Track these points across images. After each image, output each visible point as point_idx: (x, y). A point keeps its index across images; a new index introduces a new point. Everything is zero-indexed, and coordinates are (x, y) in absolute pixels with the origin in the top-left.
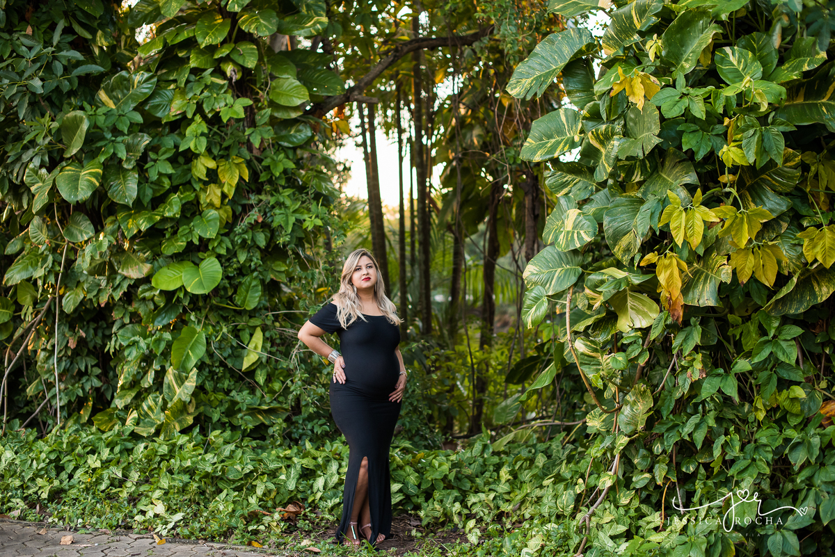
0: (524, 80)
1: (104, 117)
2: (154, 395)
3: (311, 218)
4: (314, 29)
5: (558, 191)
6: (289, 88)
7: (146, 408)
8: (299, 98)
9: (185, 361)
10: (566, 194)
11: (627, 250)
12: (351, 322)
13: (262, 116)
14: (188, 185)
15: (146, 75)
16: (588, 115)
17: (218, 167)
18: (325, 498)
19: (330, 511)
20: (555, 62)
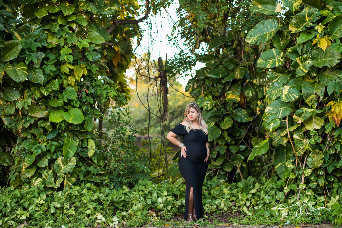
0: (253, 37)
2: (47, 170)
4: (111, 12)
5: (274, 79)
6: (95, 36)
7: (44, 176)
8: (101, 41)
9: (67, 154)
10: (277, 81)
11: (311, 101)
15: (38, 26)
16: (291, 51)
17: (74, 68)
18: (164, 206)
19: (169, 211)
20: (265, 31)
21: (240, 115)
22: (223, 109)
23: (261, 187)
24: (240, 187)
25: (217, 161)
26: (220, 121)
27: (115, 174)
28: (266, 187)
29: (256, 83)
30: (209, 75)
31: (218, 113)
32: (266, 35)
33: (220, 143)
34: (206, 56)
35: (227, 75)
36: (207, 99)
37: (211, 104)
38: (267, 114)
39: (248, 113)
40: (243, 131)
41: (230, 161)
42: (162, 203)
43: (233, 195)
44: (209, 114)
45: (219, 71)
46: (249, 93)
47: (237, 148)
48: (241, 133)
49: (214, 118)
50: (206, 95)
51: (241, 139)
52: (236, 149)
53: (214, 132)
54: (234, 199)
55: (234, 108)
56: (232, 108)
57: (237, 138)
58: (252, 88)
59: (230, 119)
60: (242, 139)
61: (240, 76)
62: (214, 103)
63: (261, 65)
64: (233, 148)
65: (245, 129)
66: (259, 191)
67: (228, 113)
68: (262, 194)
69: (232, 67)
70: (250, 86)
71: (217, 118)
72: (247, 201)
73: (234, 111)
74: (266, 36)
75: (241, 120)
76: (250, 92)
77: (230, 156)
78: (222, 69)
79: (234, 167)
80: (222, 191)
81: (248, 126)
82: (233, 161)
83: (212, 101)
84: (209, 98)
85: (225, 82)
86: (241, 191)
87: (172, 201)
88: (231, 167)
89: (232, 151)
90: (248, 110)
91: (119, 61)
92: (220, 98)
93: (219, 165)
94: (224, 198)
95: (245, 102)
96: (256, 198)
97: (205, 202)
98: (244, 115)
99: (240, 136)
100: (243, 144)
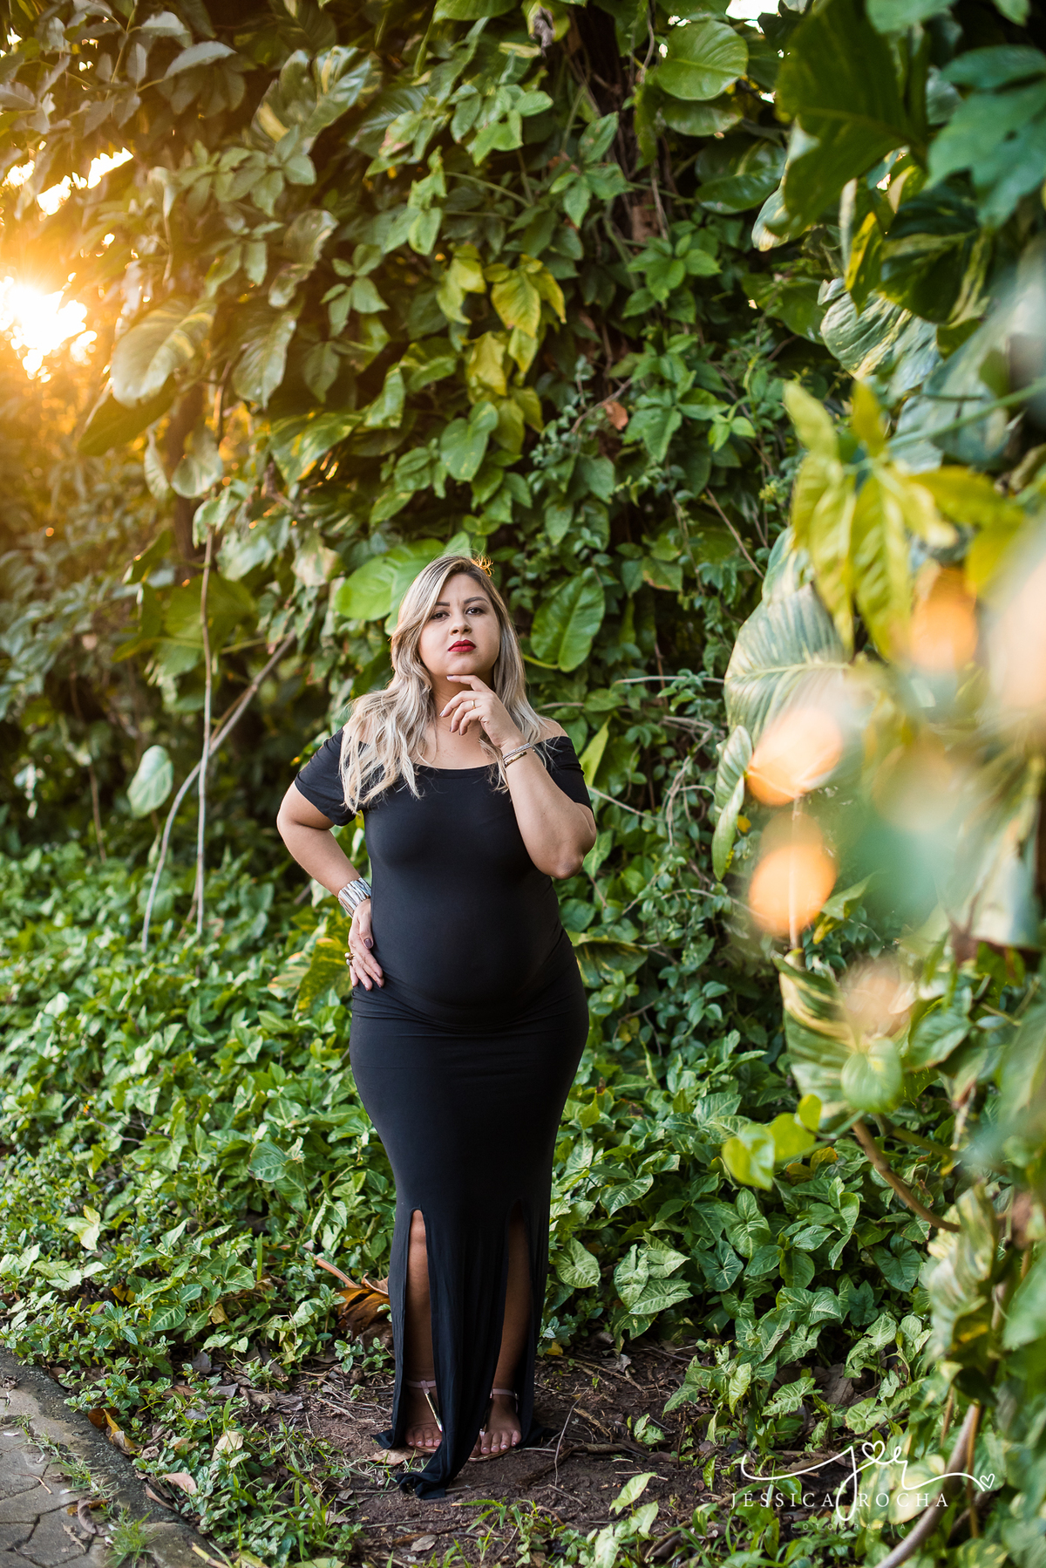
1: (231, 175)
3: (725, 414)
12: (373, 793)
13: (597, 137)
14: (437, 341)
15: (346, 53)
17: (490, 286)
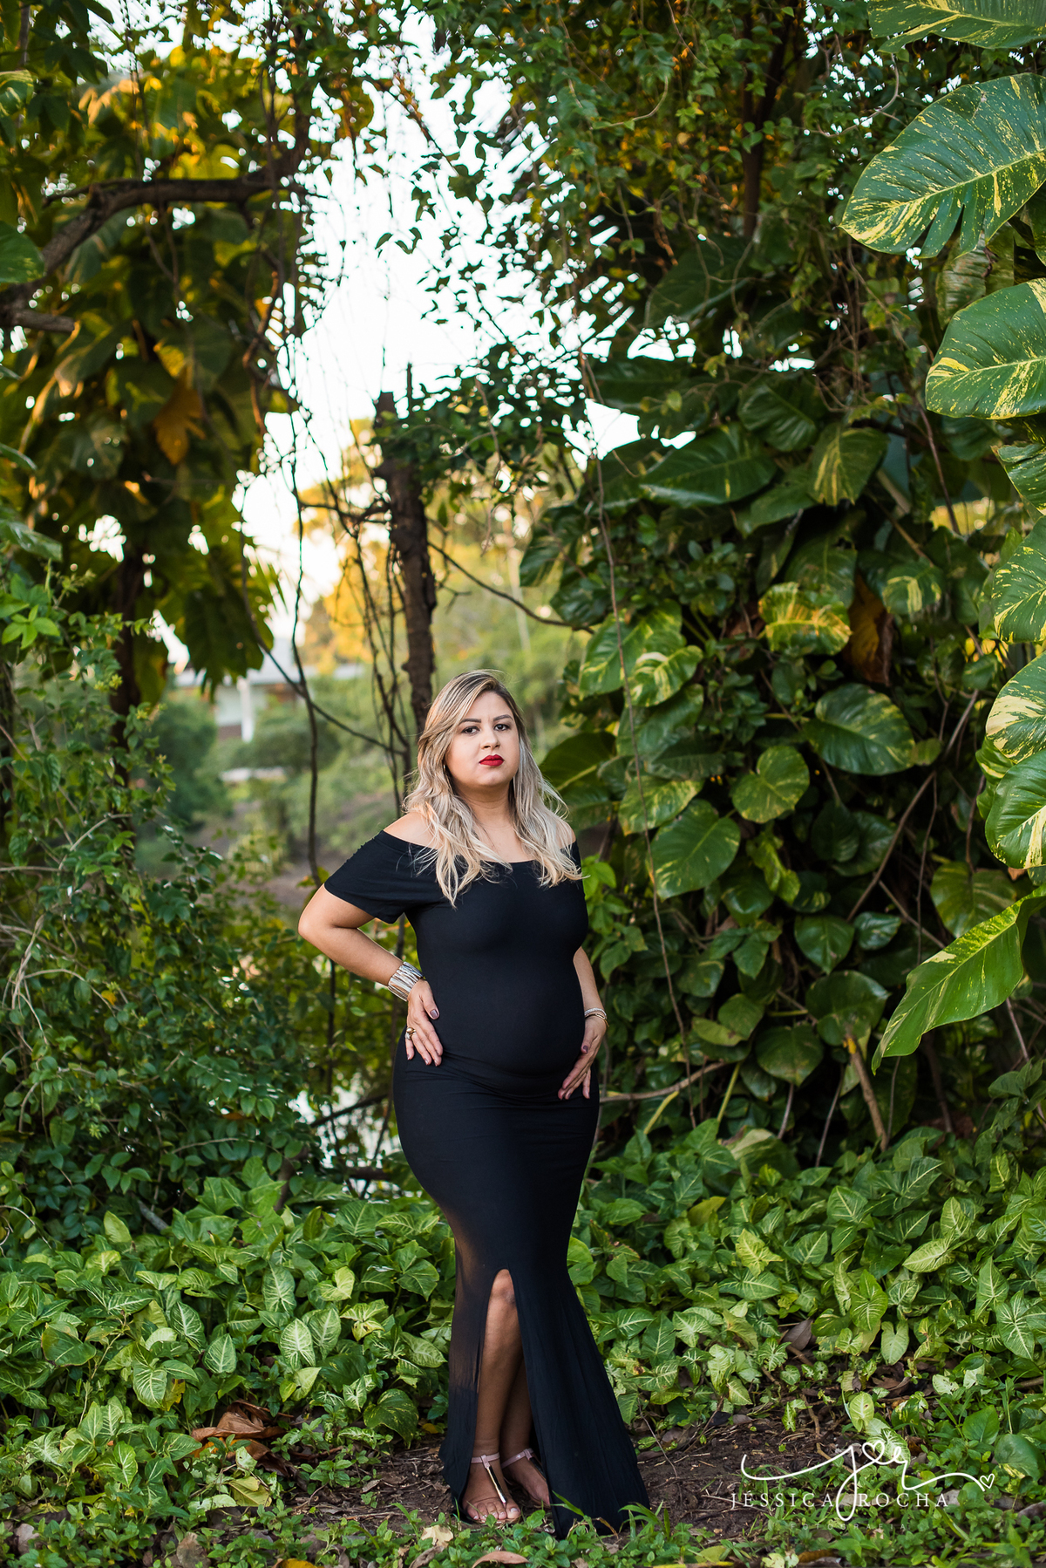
0: (894, 207)
18: (326, 1382)
19: (355, 1418)
20: (981, 163)
21: (856, 727)
22: (746, 698)
23: (982, 1234)
24: (843, 1223)
25: (722, 1015)
26: (731, 771)
27: (61, 1134)
28: (1012, 1235)
29: (949, 526)
30: (655, 491)
31: (719, 724)
32: (985, 186)
33: (736, 906)
34: (641, 371)
35: (766, 481)
36: (649, 632)
37: (675, 670)
38: (1000, 744)
39: (907, 717)
40: (877, 825)
41: (804, 1011)
42: (310, 1357)
43: (798, 1276)
44: (666, 728)
45: (717, 459)
46: (903, 594)
47: (844, 933)
48: (864, 837)
49: (695, 752)
50: (645, 613)
51: (869, 876)
52: (839, 942)
53: (694, 838)
54: (807, 1300)
55: (813, 686)
56: (807, 691)
57: (843, 873)
58: (923, 558)
59: (790, 755)
60: (877, 876)
61: (843, 484)
62: (691, 659)
63: (956, 395)
64: (816, 938)
65: (891, 814)
66: (968, 1253)
67: (786, 722)
68: (988, 1285)
69: (797, 431)
70: (915, 546)
71: (714, 749)
72: (888, 1327)
73: (820, 708)
74: (990, 193)
75: (866, 760)
76: (913, 585)
77: (807, 978)
78: (736, 445)
79: (827, 1048)
80: (730, 1244)
81: (912, 795)
82: (822, 1012)
83: (681, 651)
84: (667, 629)
85: (756, 525)
86: (847, 1253)
87: (382, 1341)
88: (807, 1052)
89: (815, 956)
90: (909, 693)
91: (198, 431)
92: (731, 626)
93: (734, 1041)
94: (738, 1299)
95: (887, 648)
96: (948, 1307)
97: (608, 1334)
98: (880, 728)
99: (859, 856)
100: (877, 904)
